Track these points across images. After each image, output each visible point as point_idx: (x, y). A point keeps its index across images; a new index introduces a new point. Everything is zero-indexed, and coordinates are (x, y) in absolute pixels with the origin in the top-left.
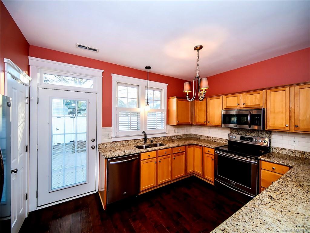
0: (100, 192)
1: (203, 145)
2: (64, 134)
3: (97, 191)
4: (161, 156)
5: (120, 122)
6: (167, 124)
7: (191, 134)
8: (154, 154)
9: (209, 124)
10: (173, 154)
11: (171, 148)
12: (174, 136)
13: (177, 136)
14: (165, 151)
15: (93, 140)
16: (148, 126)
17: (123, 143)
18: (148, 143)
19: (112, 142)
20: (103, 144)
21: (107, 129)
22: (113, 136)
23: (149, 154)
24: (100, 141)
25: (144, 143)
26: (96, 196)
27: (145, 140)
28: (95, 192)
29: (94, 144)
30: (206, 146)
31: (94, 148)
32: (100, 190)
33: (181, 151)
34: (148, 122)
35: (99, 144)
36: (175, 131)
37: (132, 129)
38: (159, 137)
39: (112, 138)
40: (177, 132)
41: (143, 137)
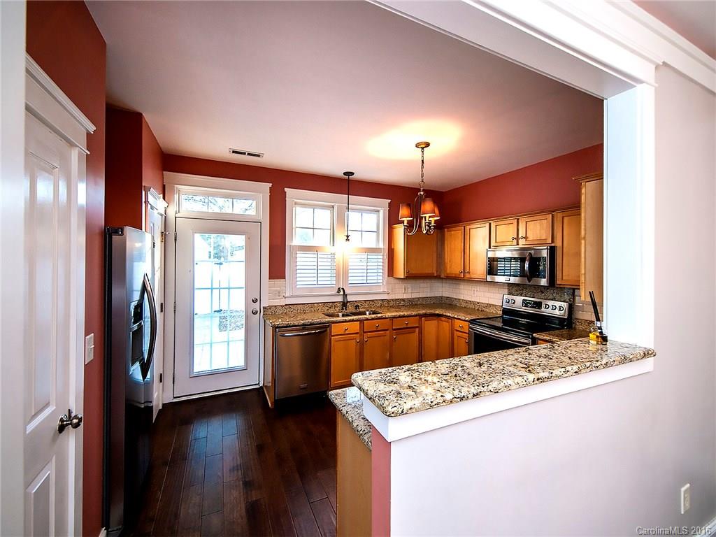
0: (266, 387)
1: (452, 316)
2: (212, 289)
3: (261, 385)
4: (370, 332)
5: (298, 271)
6: (388, 276)
7: (442, 297)
8: (355, 327)
9: (467, 275)
10: (395, 330)
11: (388, 320)
12: (403, 300)
13: (410, 300)
14: (376, 323)
15: (255, 301)
16: (350, 278)
17: (305, 307)
18: (351, 309)
19: (286, 305)
20: (270, 307)
21: (278, 282)
22: (288, 294)
23: (346, 325)
24: (265, 304)
25: (343, 309)
26: (259, 392)
27: (344, 304)
28: (257, 387)
29: (256, 306)
30: (456, 316)
31: (257, 312)
32: (265, 384)
33: (409, 326)
34: (350, 271)
35: (264, 308)
36: (405, 289)
37: (319, 283)
38: (373, 301)
39: (285, 298)
40: (410, 291)
41: (340, 299)
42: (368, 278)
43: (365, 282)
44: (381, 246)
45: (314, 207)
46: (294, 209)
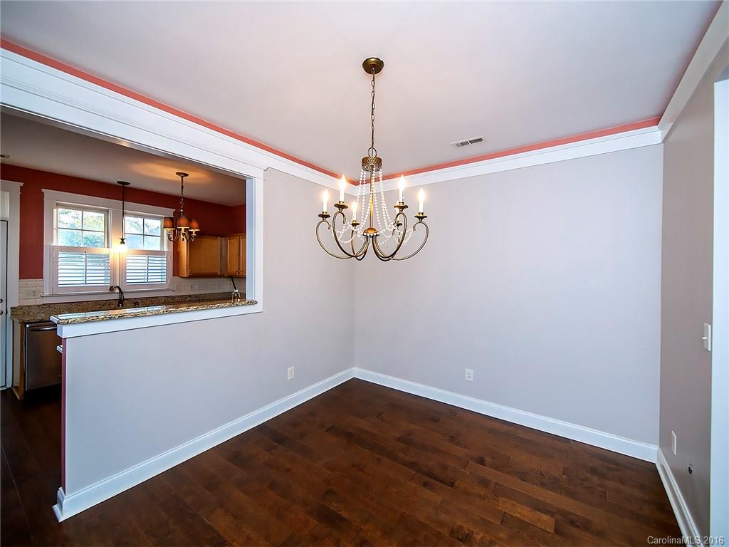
0: (16, 388)
3: (9, 385)
5: (61, 271)
6: (173, 276)
12: (190, 296)
16: (128, 278)
19: (44, 305)
20: (21, 307)
21: (31, 283)
22: (46, 293)
24: (14, 304)
25: (119, 306)
26: (7, 394)
27: (121, 301)
28: (3, 388)
31: (2, 314)
32: (15, 385)
34: (128, 271)
35: (12, 308)
36: (192, 287)
37: (88, 282)
38: (156, 297)
39: (43, 297)
40: (197, 288)
41: (116, 297)
42: (149, 277)
43: (146, 281)
44: (166, 249)
45: (83, 209)
46: (55, 210)
